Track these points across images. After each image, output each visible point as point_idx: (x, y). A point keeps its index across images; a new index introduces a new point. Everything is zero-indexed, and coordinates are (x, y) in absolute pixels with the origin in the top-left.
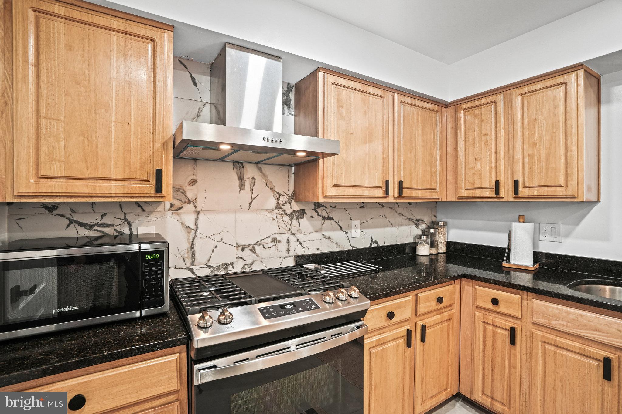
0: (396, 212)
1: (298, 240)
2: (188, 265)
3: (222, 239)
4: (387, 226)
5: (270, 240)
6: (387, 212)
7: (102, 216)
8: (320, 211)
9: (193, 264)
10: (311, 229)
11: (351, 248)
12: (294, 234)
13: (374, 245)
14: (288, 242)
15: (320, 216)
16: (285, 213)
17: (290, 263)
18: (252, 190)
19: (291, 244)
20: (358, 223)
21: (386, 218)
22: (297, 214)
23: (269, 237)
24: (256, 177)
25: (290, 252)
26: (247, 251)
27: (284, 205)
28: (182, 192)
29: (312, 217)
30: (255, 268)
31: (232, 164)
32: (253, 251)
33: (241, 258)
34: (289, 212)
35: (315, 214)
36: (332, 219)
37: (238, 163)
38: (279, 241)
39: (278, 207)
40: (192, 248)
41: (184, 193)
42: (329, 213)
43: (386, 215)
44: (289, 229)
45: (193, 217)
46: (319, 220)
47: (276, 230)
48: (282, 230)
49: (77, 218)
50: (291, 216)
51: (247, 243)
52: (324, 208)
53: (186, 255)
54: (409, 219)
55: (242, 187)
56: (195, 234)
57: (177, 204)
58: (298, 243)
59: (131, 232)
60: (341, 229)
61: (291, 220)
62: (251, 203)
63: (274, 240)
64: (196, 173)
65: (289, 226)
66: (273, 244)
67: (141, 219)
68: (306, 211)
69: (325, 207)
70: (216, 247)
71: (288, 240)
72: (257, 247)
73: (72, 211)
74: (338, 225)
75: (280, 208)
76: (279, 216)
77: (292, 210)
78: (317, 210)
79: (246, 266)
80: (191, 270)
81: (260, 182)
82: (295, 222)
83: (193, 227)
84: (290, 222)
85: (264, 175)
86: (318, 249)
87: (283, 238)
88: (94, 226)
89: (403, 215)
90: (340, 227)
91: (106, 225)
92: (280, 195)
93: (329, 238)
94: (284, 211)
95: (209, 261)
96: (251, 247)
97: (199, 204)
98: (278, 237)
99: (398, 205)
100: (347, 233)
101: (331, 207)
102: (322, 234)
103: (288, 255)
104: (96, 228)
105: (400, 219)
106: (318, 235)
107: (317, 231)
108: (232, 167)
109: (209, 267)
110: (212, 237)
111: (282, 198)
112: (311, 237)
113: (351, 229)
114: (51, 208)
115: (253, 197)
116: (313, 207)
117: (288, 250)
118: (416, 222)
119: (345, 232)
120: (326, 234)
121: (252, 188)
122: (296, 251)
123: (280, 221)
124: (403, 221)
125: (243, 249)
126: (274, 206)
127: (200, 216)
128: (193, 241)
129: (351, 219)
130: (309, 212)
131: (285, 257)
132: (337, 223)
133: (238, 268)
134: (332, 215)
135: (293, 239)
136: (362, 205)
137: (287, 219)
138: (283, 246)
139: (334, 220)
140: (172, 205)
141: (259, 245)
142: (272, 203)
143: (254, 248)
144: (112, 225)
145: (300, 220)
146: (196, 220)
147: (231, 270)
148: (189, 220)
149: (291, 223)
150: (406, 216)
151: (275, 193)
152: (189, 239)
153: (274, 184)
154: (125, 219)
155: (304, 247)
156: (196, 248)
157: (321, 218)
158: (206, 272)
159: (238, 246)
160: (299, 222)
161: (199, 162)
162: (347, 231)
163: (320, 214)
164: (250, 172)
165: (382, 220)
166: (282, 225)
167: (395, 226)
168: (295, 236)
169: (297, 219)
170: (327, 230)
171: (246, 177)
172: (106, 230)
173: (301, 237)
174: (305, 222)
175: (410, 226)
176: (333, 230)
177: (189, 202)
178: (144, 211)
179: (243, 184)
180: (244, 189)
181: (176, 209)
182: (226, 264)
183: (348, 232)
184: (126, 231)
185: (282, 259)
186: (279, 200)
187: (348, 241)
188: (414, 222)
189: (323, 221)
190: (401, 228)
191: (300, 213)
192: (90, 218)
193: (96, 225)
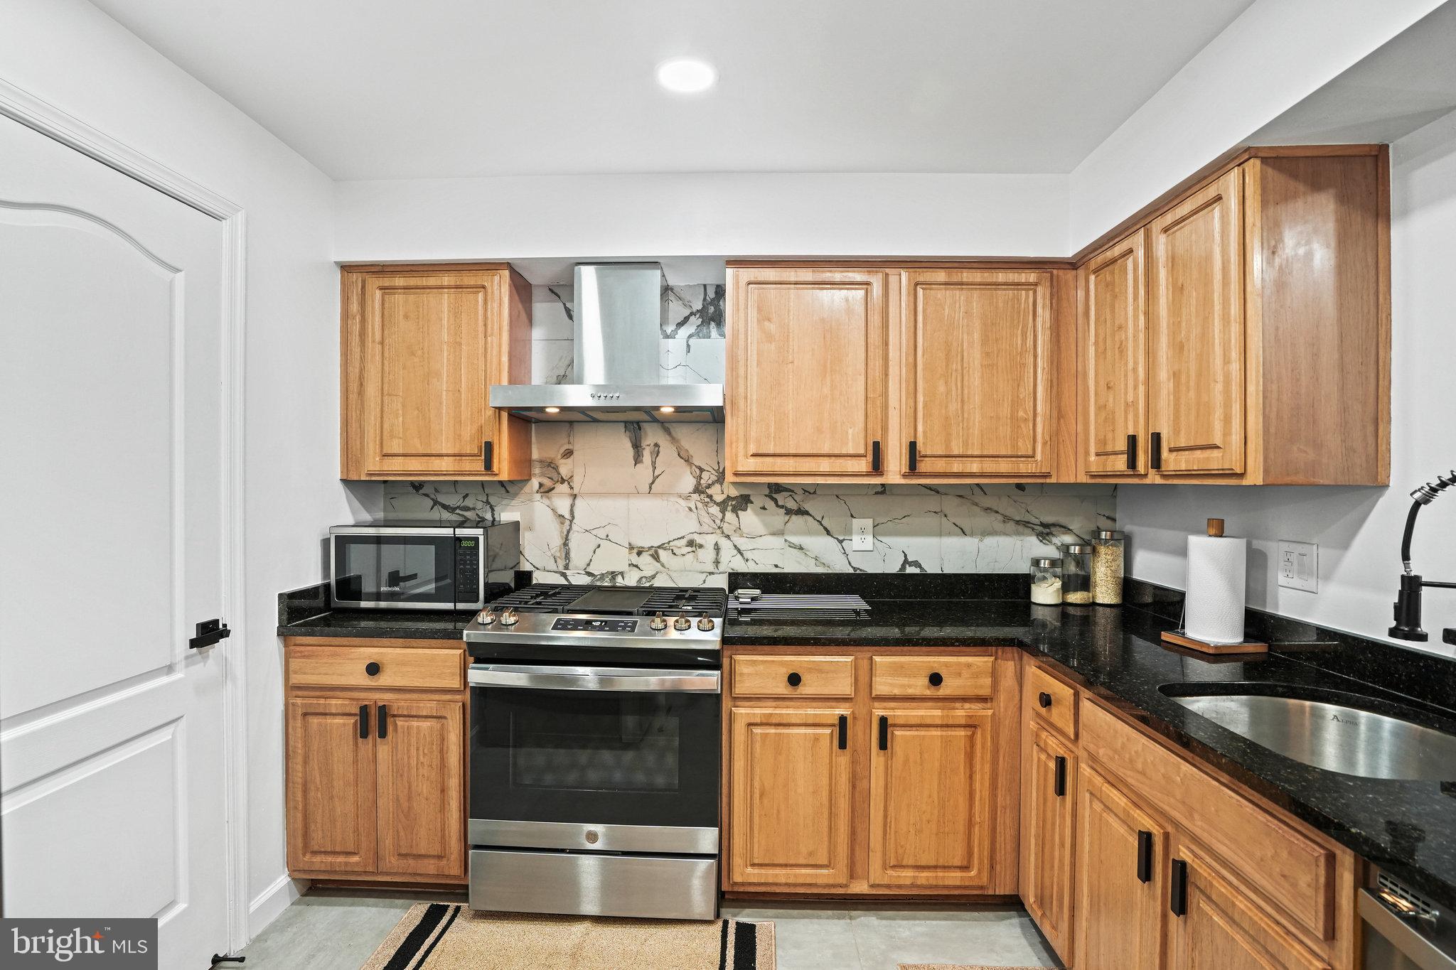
0: (977, 504)
1: (735, 546)
2: (561, 569)
3: (607, 536)
4: (949, 534)
5: (684, 542)
6: (950, 504)
7: (465, 497)
8: (780, 498)
9: (566, 567)
10: (762, 530)
11: (851, 571)
12: (728, 537)
13: (910, 570)
14: (717, 548)
15: (782, 507)
16: (711, 500)
17: (721, 582)
18: (654, 464)
19: (722, 553)
20: (869, 522)
21: (946, 516)
22: (734, 503)
23: (683, 537)
24: (660, 443)
25: (720, 566)
26: (646, 560)
27: (709, 486)
28: (553, 468)
29: (764, 508)
30: (658, 583)
31: (623, 424)
32: (656, 557)
33: (636, 566)
34: (719, 498)
35: (770, 504)
36: (807, 513)
37: (632, 422)
38: (701, 546)
39: (698, 490)
40: (565, 544)
41: (556, 469)
42: (801, 503)
43: (947, 512)
44: (719, 528)
45: (568, 502)
46: (778, 514)
47: (694, 526)
48: (705, 528)
49: (441, 499)
50: (723, 506)
51: (647, 545)
52: (791, 493)
53: (558, 554)
54: (1018, 522)
55: (638, 459)
56: (571, 526)
57: (547, 483)
58: (736, 552)
59: (494, 519)
60: (828, 533)
61: (723, 512)
62: (653, 483)
63: (691, 543)
64: (571, 441)
65: (718, 522)
66: (689, 549)
67: (505, 502)
68: (751, 498)
69: (793, 491)
70: (599, 546)
71: (716, 544)
72: (661, 552)
73: (436, 490)
74: (822, 525)
75: (703, 493)
76: (700, 505)
77: (724, 496)
78: (775, 496)
79: (644, 580)
80: (564, 575)
81: (668, 450)
82: (730, 516)
83: (567, 516)
84: (720, 516)
85: (674, 440)
86: (776, 566)
87: (709, 541)
88: (456, 509)
89: (997, 512)
90: (826, 529)
91: (467, 509)
92: (702, 470)
93: (801, 548)
94: (710, 497)
95: (588, 565)
96: (652, 552)
97: (576, 485)
98: (699, 539)
99: (983, 491)
100: (841, 542)
101: (805, 491)
102: (786, 540)
103: (716, 571)
104: (458, 511)
105: (994, 521)
106: (777, 542)
107: (773, 534)
108: (624, 430)
109: (589, 574)
110: (594, 532)
111: (705, 475)
112: (759, 543)
113: (851, 533)
114: (417, 486)
115: (656, 474)
116: (767, 492)
117: (717, 562)
118: (1040, 529)
119: (837, 539)
120: (795, 540)
121: (654, 460)
122: (731, 565)
123: (703, 513)
124: (999, 526)
125: (639, 554)
126: (691, 488)
127: (577, 501)
128: (567, 535)
129: (852, 516)
130: (758, 500)
131: (711, 573)
132: (818, 521)
133: (631, 580)
134: (807, 506)
135: (724, 543)
136: (880, 489)
137: (715, 510)
138: (707, 555)
139: (811, 515)
140: (541, 485)
141: (665, 549)
142: (688, 483)
143: (656, 552)
144: (474, 509)
145: (739, 512)
146: (572, 506)
147: (620, 582)
148: (563, 505)
149: (723, 517)
150: (1008, 514)
151: (694, 467)
152: (562, 532)
153: (691, 452)
154: (488, 502)
155: (747, 560)
156: (572, 545)
157: (783, 511)
158: (584, 580)
159: (631, 548)
160: (738, 516)
161: (576, 425)
162: (841, 538)
163: (780, 503)
164: (652, 436)
165: (933, 521)
166: (706, 519)
167: (972, 535)
168: (729, 539)
169: (735, 510)
170: (794, 533)
171: (644, 444)
172: (468, 514)
173: (743, 543)
174: (749, 518)
175: (1022, 538)
176: (809, 533)
177: (563, 481)
178: (508, 492)
179: (640, 454)
180: (641, 462)
181: (546, 491)
182: (613, 573)
183: (844, 540)
184: (488, 516)
185: (705, 575)
186: (701, 478)
187: (844, 556)
188: (1033, 529)
189: (787, 517)
190: (990, 541)
191: (740, 500)
192: (453, 501)
193: (458, 507)
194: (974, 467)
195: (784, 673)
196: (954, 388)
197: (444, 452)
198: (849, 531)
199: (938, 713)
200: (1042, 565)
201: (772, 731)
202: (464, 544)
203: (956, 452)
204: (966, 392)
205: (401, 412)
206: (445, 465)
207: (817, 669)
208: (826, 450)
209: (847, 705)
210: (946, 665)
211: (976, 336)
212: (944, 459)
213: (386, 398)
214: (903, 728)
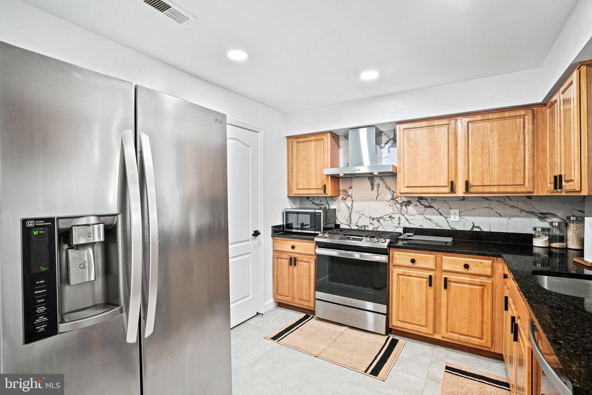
0: (507, 205)
1: (406, 218)
2: (349, 224)
3: (363, 214)
4: (494, 216)
5: (388, 216)
6: (494, 204)
7: (321, 201)
8: (422, 202)
9: (350, 223)
10: (415, 213)
11: (450, 229)
12: (403, 215)
13: (475, 230)
14: (399, 219)
15: (423, 205)
16: (397, 202)
17: (401, 230)
18: (378, 190)
19: (401, 220)
20: (457, 211)
21: (492, 209)
22: (405, 203)
23: (388, 215)
24: (380, 183)
25: (400, 225)
26: (375, 222)
27: (396, 198)
28: (346, 192)
29: (416, 205)
30: (379, 230)
31: (368, 178)
32: (379, 221)
33: (372, 224)
34: (400, 202)
35: (418, 204)
36: (432, 207)
37: (371, 177)
38: (394, 218)
39: (393, 199)
40: (350, 216)
41: (347, 192)
42: (430, 204)
43: (492, 207)
44: (400, 212)
45: (351, 203)
46: (422, 208)
47: (392, 211)
48: (395, 212)
49: (315, 202)
50: (401, 204)
51: (375, 217)
52: (426, 200)
53: (348, 219)
54: (528, 212)
55: (372, 189)
56: (352, 210)
57: (345, 197)
58: (406, 220)
59: (329, 208)
60: (441, 214)
61: (401, 206)
62: (377, 196)
63: (390, 217)
64: (352, 184)
65: (400, 210)
66: (390, 219)
67: (332, 203)
68: (412, 202)
69: (427, 199)
70: (360, 217)
71: (399, 217)
72: (380, 219)
73: (313, 199)
74: (438, 211)
75: (394, 200)
76: (393, 204)
77: (402, 201)
78: (420, 201)
79: (375, 228)
80: (350, 226)
81: (382, 186)
82: (404, 208)
83: (351, 207)
84: (400, 208)
85: (384, 182)
86: (421, 226)
87: (396, 216)
88: (318, 205)
89: (517, 208)
90: (440, 213)
91: (321, 205)
92: (394, 192)
93: (430, 220)
94: (397, 201)
95: (357, 223)
96: (377, 219)
97: (353, 197)
98: (393, 216)
99: (510, 199)
100: (446, 218)
101: (432, 199)
102: (424, 217)
103: (399, 226)
104: (319, 205)
105: (516, 212)
106: (421, 217)
107: (420, 214)
108: (368, 179)
109: (357, 226)
110: (359, 212)
111: (395, 194)
112: (414, 217)
113: (450, 215)
114: (308, 198)
115: (379, 194)
116: (417, 199)
117: (399, 224)
118: (541, 215)
119: (444, 217)
120: (428, 217)
121: (378, 189)
122: (404, 225)
123: (394, 206)
124: (519, 214)
125: (373, 220)
126: (390, 198)
127: (354, 203)
128: (351, 213)
129: (451, 208)
130: (414, 202)
131: (397, 227)
132: (437, 210)
133: (370, 228)
134: (433, 205)
135: (402, 217)
136: (462, 198)
137: (399, 206)
138: (396, 221)
139: (434, 208)
140: (343, 197)
141: (382, 219)
142: (389, 197)
143: (379, 219)
144: (323, 205)
145: (407, 207)
146: (352, 204)
147: (367, 228)
148: (349, 204)
149: (402, 208)
150: (522, 208)
151: (391, 191)
152: (349, 212)
153: (390, 186)
154: (327, 203)
155: (410, 223)
156: (352, 216)
157: (423, 206)
158: (356, 228)
159: (371, 218)
160: (407, 208)
161: (353, 178)
162: (446, 216)
163: (422, 204)
164: (377, 181)
165: (487, 211)
166: (395, 209)
167: (504, 217)
168: (404, 216)
169: (406, 206)
170: (427, 214)
171: (374, 184)
172: (322, 206)
173: (408, 217)
174: (411, 208)
175: (530, 219)
176: (434, 214)
177: (349, 196)
178: (333, 200)
179: (373, 187)
180: (374, 190)
181: (344, 199)
182: (365, 226)
183: (447, 217)
184: (327, 207)
185: (395, 228)
186: (394, 195)
187: (447, 223)
188: (536, 215)
189: (425, 209)
190: (513, 219)
191: (407, 202)
192: (317, 202)
193: (319, 204)
194: (495, 189)
195: (410, 258)
196: (485, 160)
197: (313, 188)
198: (449, 214)
199: (469, 279)
200: (538, 230)
201: (406, 277)
202: (317, 214)
203: (486, 184)
204: (491, 161)
205: (302, 177)
206: (313, 192)
207: (422, 259)
208: (433, 185)
209: (433, 272)
210: (472, 262)
211: (496, 139)
212: (481, 187)
213: (298, 173)
214: (454, 283)
